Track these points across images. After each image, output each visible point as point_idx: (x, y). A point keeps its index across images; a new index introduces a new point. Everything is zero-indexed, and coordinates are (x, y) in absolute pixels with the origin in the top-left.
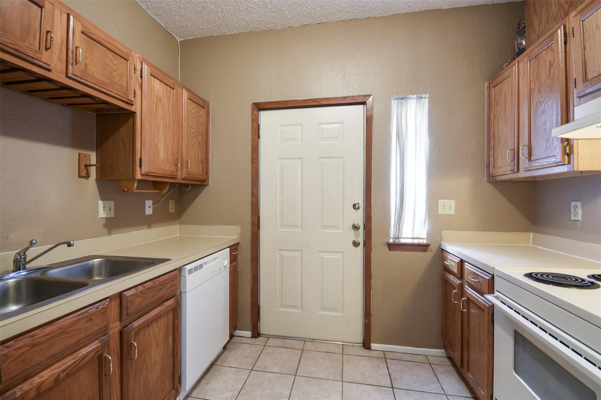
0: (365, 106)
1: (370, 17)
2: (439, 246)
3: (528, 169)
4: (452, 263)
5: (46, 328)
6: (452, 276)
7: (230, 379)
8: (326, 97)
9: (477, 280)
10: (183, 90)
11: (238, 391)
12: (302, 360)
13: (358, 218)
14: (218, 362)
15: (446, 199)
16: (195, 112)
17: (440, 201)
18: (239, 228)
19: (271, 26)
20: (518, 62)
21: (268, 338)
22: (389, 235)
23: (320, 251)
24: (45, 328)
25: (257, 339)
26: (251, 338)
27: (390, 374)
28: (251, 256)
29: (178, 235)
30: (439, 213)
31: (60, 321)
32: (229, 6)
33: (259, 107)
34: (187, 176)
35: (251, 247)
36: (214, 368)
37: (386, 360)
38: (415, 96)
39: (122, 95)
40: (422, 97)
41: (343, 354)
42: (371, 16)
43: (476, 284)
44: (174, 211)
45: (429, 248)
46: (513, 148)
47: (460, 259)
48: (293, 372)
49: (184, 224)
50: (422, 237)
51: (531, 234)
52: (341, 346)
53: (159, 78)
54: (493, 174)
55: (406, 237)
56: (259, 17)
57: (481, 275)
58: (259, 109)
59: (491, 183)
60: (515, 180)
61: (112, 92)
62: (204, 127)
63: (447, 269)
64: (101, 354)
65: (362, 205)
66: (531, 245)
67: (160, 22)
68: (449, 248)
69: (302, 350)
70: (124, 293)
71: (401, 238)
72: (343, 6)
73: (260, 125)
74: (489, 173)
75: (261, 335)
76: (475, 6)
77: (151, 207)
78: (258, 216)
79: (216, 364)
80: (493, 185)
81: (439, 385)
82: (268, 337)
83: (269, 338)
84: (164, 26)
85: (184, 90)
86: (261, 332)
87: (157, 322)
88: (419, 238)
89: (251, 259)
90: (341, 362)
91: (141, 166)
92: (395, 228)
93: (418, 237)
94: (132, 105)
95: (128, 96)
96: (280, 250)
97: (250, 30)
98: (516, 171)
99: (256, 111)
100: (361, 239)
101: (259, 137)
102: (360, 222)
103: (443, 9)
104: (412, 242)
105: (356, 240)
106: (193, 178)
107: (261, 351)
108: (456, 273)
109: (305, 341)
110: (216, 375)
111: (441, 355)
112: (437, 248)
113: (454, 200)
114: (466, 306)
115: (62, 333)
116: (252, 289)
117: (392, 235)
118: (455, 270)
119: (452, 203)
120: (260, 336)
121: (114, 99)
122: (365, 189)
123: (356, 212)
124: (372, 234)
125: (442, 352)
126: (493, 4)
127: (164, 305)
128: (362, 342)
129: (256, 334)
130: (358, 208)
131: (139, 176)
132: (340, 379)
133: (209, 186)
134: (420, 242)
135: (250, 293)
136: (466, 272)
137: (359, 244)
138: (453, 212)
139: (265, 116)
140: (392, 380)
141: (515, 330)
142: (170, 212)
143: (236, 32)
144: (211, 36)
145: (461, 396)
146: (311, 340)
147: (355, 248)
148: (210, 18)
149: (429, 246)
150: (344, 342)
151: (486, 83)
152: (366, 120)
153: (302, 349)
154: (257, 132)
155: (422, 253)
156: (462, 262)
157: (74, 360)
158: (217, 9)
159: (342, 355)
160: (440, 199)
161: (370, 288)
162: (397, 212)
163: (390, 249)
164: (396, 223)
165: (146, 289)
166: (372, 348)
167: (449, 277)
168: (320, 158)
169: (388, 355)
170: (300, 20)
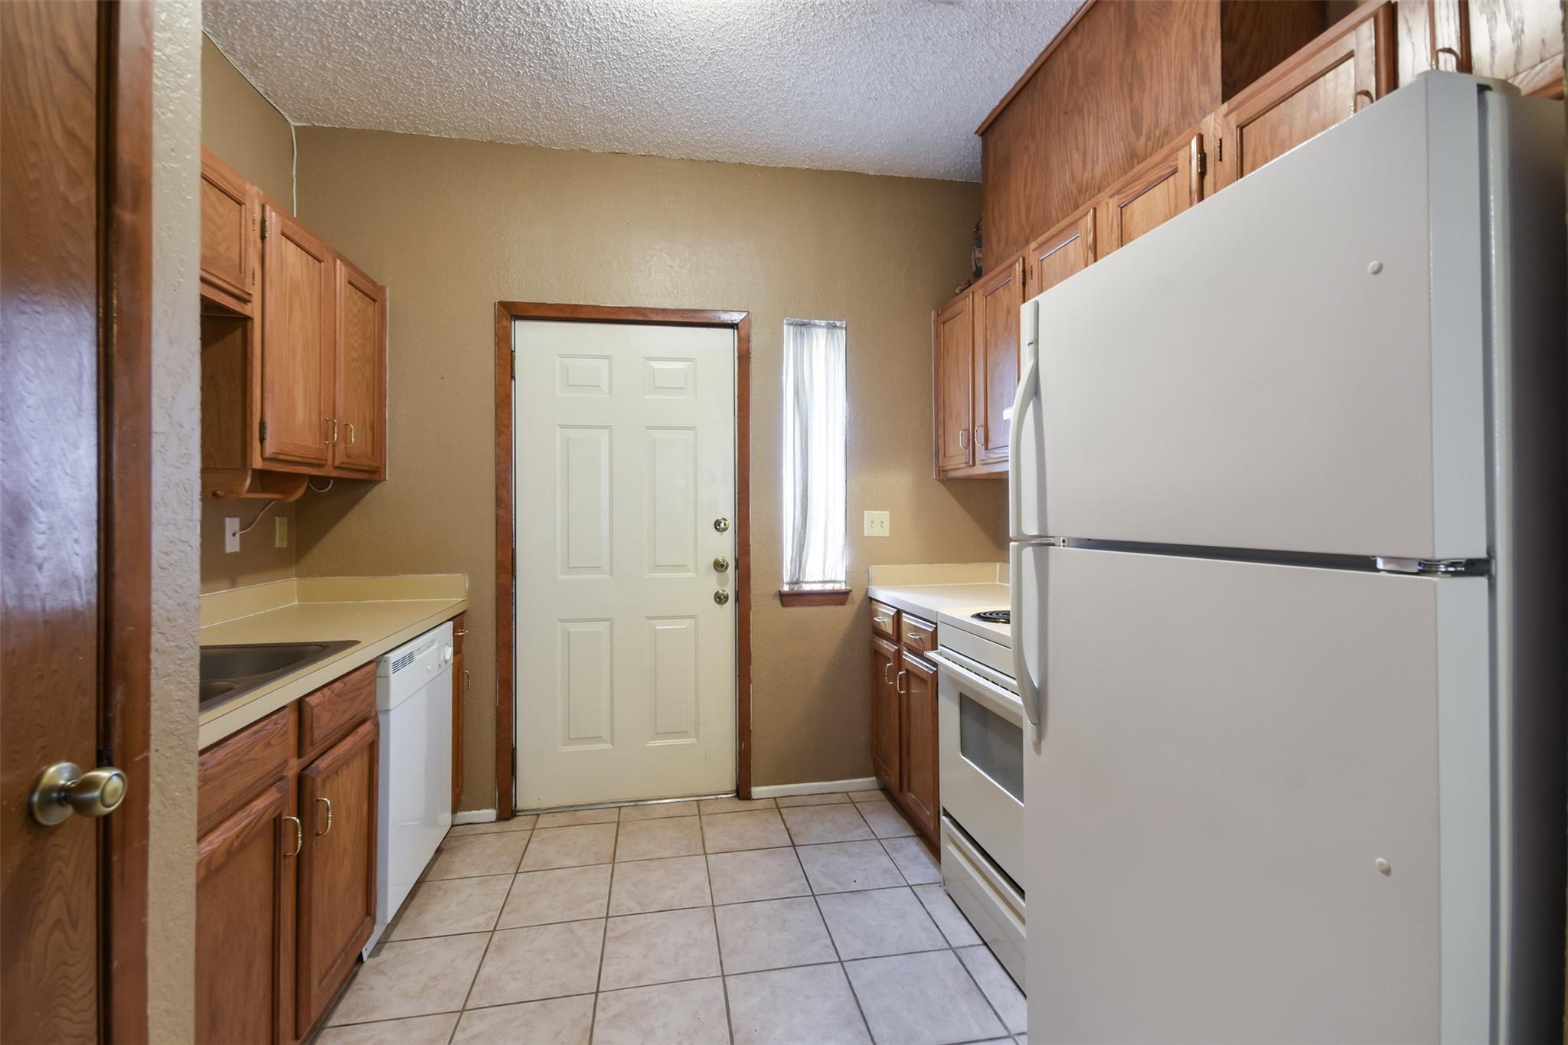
0: (736, 331)
1: (744, 164)
2: (864, 592)
3: (985, 462)
4: (884, 620)
5: (217, 751)
6: (885, 641)
7: (470, 896)
8: (660, 307)
9: (918, 637)
10: (335, 261)
11: (498, 909)
12: (619, 838)
13: (725, 547)
14: (431, 876)
15: (875, 509)
16: (359, 310)
17: (866, 512)
18: (467, 579)
19: (541, 142)
20: (973, 293)
21: (536, 817)
22: (782, 579)
23: (650, 618)
24: (214, 752)
25: (511, 821)
26: (496, 821)
27: (787, 830)
28: (495, 638)
29: (296, 603)
30: (865, 535)
31: (232, 741)
32: (452, 90)
33: (514, 313)
34: (345, 461)
35: (495, 619)
36: (424, 887)
37: (779, 811)
38: (823, 323)
39: (233, 283)
40: (835, 327)
41: (700, 815)
42: (746, 163)
43: (917, 643)
44: (285, 544)
45: (850, 597)
46: (967, 427)
47: (896, 610)
48: (609, 858)
49: (312, 576)
50: (838, 579)
51: (998, 565)
52: (695, 804)
53: (296, 239)
54: (944, 467)
55: (812, 580)
56: (518, 122)
57: (923, 627)
58: (512, 316)
59: (941, 481)
60: (975, 477)
61: (217, 277)
62: (376, 345)
63: (878, 632)
64: (280, 815)
65: (731, 522)
66: (998, 583)
67: (252, 81)
68: (881, 594)
69: (616, 824)
70: (307, 699)
71: (803, 582)
72: (696, 138)
73: (514, 351)
74: (937, 465)
75: (518, 814)
76: (917, 179)
77: (238, 535)
78: (512, 550)
79: (427, 880)
80: (946, 486)
81: (868, 829)
82: (536, 813)
83: (538, 815)
84: (261, 90)
85: (338, 261)
86: (521, 805)
87: (348, 766)
88: (834, 582)
89: (495, 645)
90: (698, 827)
91: (262, 439)
92: (793, 564)
93: (833, 579)
94: (246, 301)
95: (244, 284)
96: (562, 621)
97: (489, 139)
98: (971, 463)
99: (507, 319)
100: (730, 590)
101: (513, 377)
102: (728, 555)
103: (868, 175)
104: (822, 589)
105: (721, 591)
106: (355, 465)
107: (527, 840)
108: (890, 634)
109: (620, 807)
110: (435, 896)
111: (871, 786)
112: (861, 597)
113: (887, 510)
114: (904, 683)
115: (237, 763)
116: (497, 713)
117: (786, 578)
118: (889, 629)
119: (885, 515)
120: (516, 816)
121: (217, 291)
122: (737, 491)
123: (721, 535)
124: (752, 578)
125: (873, 781)
126: (943, 181)
127: (357, 732)
128: (735, 789)
129: (507, 811)
130: (725, 529)
131: (258, 463)
132: (701, 851)
133: (384, 482)
134: (835, 588)
135: (495, 722)
136: (904, 628)
137: (727, 598)
138: (886, 533)
139: (525, 333)
140: (793, 836)
141: (961, 694)
142: (277, 545)
143: (454, 136)
144: (386, 131)
145: (900, 837)
146: (632, 804)
147: (718, 605)
148: (396, 100)
149: (851, 593)
150: (700, 796)
151: (933, 313)
152: (739, 358)
153: (617, 820)
154: (509, 367)
155: (839, 608)
156: (899, 613)
157: (249, 819)
158: (419, 90)
159: (698, 818)
160: (866, 510)
161: (749, 682)
162: (796, 535)
163: (783, 604)
164: (794, 555)
165: (336, 695)
166: (754, 797)
167: (881, 643)
168: (649, 428)
169: (781, 804)
170: (607, 144)
